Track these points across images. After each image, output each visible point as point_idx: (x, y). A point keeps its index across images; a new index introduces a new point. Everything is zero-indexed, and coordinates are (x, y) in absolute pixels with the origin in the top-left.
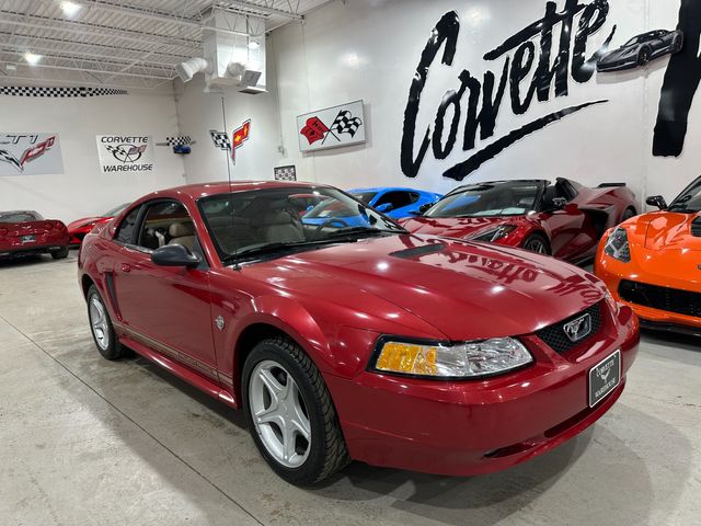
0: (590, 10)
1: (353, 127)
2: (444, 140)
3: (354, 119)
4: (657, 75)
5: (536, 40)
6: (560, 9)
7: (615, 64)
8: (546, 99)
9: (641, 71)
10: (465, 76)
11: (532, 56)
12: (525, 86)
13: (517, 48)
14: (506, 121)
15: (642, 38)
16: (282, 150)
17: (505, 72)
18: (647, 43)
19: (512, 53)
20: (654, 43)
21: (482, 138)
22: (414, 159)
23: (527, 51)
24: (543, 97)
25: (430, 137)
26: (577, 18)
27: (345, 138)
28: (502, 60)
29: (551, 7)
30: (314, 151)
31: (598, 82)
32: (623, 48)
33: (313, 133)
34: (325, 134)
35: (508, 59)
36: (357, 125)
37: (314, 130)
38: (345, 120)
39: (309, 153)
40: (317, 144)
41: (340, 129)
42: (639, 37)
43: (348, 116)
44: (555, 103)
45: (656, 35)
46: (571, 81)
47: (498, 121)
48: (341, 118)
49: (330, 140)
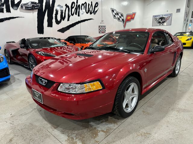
4: (35, 14)
8: (3, 12)
15: (32, 3)
18: (34, 4)
20: (35, 5)
32: (27, 3)
42: (32, 2)
45: (35, 3)
46: (11, 8)
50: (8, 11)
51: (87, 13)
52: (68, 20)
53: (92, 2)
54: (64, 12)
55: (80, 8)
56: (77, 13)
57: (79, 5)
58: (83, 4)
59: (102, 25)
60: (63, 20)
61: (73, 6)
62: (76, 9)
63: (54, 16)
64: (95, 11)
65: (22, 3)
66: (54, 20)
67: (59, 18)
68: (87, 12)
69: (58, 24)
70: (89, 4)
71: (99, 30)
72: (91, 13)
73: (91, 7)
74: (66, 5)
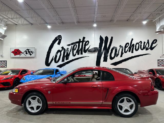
0: (86, 42)
1: (31, 53)
2: (57, 59)
3: (32, 51)
4: (96, 54)
5: (77, 44)
6: (81, 40)
7: (91, 51)
8: (79, 55)
9: (94, 53)
10: (63, 48)
11: (76, 47)
12: (75, 52)
13: (74, 45)
14: (71, 57)
15: (95, 48)
16: (2, 56)
17: (71, 48)
19: (73, 46)
20: (96, 49)
21: (66, 60)
22: (49, 62)
23: (75, 46)
24: (78, 54)
25: (54, 58)
26: (84, 43)
27: (28, 55)
28: (71, 46)
29: (80, 40)
30: (15, 58)
31: (88, 53)
32: (92, 49)
33: (16, 53)
34: (21, 54)
35: (72, 46)
36: (32, 53)
37: (17, 52)
38: (29, 51)
39: (13, 58)
40: (18, 56)
41: (27, 53)
43: (30, 50)
44: (80, 56)
45: (96, 48)
46: (83, 52)
47: (70, 57)
48: (27, 51)
49: (22, 55)
50: (82, 54)
51: (142, 50)
52: (121, 56)
53: (148, 40)
54: (118, 51)
55: (135, 46)
56: (131, 51)
57: (134, 44)
58: (137, 43)
59: (162, 59)
60: (117, 57)
61: (127, 46)
62: (130, 48)
63: (109, 54)
64: (153, 47)
65: (89, 49)
66: (109, 57)
67: (113, 56)
68: (142, 48)
69: (112, 60)
70: (145, 43)
71: (158, 63)
72: (147, 49)
73: (147, 44)
74: (120, 46)
